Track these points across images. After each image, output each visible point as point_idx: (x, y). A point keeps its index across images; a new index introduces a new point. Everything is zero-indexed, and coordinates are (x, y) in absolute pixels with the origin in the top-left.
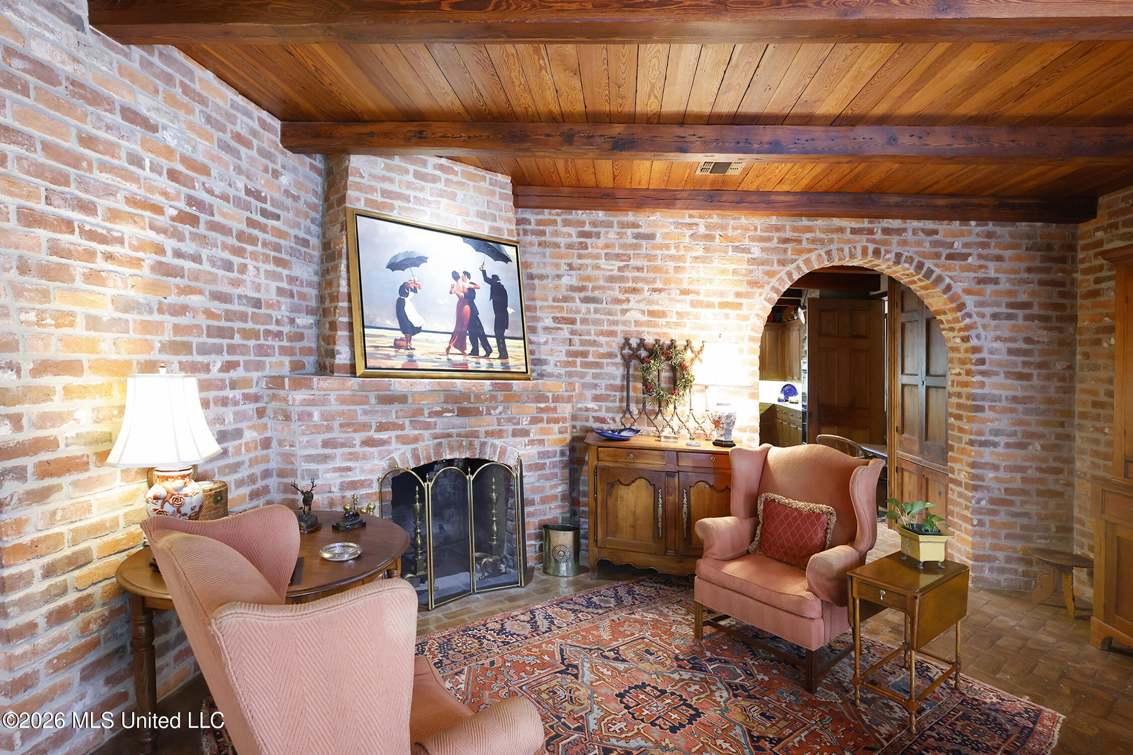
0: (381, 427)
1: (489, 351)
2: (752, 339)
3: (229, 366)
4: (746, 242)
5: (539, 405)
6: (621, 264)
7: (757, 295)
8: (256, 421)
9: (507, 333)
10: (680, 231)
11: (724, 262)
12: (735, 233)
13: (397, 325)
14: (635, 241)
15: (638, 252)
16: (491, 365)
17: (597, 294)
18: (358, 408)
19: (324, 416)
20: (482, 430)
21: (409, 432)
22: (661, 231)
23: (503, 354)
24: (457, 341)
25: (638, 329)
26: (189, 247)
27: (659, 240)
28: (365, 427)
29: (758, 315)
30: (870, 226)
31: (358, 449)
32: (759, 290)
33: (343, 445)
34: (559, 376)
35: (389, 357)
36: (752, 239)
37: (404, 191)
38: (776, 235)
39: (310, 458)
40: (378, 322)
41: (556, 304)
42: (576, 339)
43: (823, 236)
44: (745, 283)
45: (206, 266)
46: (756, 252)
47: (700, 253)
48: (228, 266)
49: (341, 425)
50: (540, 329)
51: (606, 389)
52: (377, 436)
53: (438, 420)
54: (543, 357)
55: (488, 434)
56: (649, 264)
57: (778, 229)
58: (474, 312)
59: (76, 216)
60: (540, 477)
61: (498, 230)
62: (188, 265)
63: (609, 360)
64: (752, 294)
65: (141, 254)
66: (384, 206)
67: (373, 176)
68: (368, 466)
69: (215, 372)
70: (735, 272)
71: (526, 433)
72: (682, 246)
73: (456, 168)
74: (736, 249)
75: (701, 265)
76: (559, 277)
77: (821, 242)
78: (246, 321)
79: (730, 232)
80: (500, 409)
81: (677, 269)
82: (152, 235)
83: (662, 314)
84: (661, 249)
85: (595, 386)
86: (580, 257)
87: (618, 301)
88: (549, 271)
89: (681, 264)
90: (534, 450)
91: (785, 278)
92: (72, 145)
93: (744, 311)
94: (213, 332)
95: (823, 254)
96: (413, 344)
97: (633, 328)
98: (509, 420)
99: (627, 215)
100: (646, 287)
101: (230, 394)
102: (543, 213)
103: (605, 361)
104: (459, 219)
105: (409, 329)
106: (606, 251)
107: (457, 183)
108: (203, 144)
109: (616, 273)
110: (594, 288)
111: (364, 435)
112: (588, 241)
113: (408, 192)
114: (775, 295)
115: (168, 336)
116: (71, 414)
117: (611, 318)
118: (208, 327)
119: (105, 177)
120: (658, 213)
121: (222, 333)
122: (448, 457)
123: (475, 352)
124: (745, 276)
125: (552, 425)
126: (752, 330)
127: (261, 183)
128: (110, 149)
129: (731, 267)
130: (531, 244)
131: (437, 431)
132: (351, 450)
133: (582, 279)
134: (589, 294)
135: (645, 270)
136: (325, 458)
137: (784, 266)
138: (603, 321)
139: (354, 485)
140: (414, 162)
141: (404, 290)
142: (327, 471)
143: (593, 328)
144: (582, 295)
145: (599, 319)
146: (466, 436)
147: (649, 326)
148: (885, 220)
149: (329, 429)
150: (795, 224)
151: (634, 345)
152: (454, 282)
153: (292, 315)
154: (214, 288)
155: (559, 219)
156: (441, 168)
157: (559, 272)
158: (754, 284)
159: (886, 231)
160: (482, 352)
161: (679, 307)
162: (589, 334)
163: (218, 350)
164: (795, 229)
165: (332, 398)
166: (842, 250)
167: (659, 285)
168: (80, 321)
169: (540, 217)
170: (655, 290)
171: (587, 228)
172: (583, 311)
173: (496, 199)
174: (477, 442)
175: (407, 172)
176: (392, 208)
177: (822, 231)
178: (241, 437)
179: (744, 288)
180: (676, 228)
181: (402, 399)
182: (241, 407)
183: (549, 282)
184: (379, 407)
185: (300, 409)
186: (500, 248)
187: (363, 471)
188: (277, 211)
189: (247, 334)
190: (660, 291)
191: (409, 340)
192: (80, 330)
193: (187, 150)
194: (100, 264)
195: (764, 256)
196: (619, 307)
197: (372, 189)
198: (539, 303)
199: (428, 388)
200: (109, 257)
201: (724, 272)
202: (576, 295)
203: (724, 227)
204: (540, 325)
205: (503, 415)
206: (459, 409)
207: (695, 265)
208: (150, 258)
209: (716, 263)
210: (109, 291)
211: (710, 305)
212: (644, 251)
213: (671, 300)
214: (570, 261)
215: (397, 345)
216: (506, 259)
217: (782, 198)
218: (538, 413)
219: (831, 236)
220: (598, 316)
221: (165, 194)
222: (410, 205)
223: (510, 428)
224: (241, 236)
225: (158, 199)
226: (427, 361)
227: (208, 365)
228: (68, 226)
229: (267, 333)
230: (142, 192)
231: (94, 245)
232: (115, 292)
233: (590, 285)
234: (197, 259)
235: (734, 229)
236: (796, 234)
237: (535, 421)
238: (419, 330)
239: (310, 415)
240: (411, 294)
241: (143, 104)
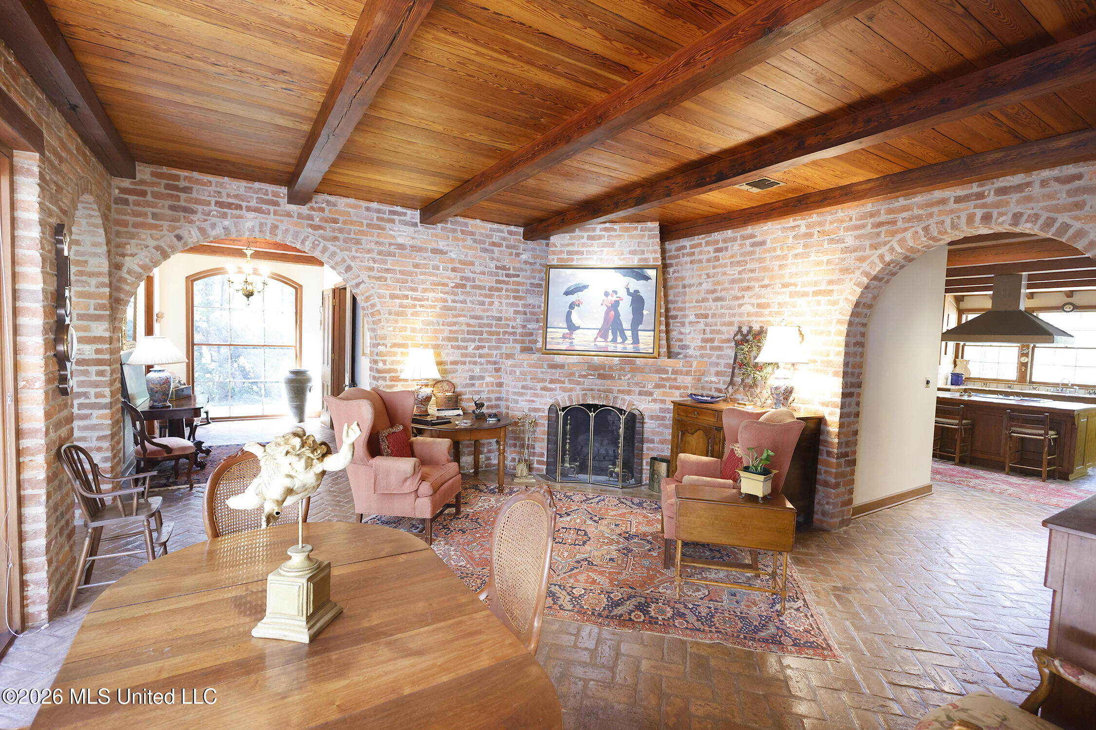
0: (552, 381)
1: (624, 338)
2: (840, 322)
3: (478, 348)
4: (841, 233)
5: (661, 376)
6: (741, 269)
7: (848, 280)
8: (494, 373)
9: (640, 327)
10: (785, 234)
11: (820, 254)
12: (832, 227)
13: (565, 326)
14: (751, 249)
15: (753, 257)
16: (625, 348)
17: (723, 294)
18: (539, 370)
19: (522, 373)
20: (616, 389)
21: (567, 385)
22: (771, 237)
23: (636, 340)
24: (603, 333)
25: (749, 319)
26: (461, 297)
27: (769, 244)
28: (543, 380)
29: (846, 299)
30: (980, 190)
31: (539, 391)
32: (850, 276)
33: (531, 389)
34: (696, 357)
35: (559, 344)
36: (847, 229)
37: (581, 249)
38: (870, 221)
39: (515, 393)
40: (555, 325)
41: (697, 304)
42: (708, 329)
43: (920, 212)
44: (837, 271)
45: (469, 305)
46: (850, 241)
47: (800, 250)
48: (482, 303)
49: (531, 379)
50: (687, 324)
51: (724, 367)
52: (549, 386)
53: (586, 380)
54: (688, 343)
55: (619, 391)
56: (760, 265)
57: (872, 215)
58: (617, 314)
59: (410, 293)
60: (660, 426)
61: (646, 259)
62: (459, 305)
63: (728, 345)
64: (843, 280)
65: (436, 303)
66: (568, 260)
67: (562, 245)
68: (543, 401)
69: (470, 350)
70: (828, 262)
71: (650, 394)
72: (785, 247)
73: (615, 227)
74: (831, 241)
75: (800, 260)
76: (700, 284)
77: (919, 218)
78: (491, 328)
79: (827, 227)
80: (629, 376)
81: (780, 266)
82: (442, 295)
83: (767, 305)
84: (769, 252)
85: (717, 364)
86: (714, 267)
87: (737, 298)
88: (695, 281)
89: (784, 262)
90: (657, 406)
91: (877, 261)
92: (411, 269)
93: (835, 297)
94: (468, 332)
95: (920, 230)
96: (574, 336)
97: (746, 319)
98: (637, 384)
99: (747, 230)
100: (757, 285)
101: (479, 360)
102: (694, 240)
103: (725, 345)
104: (616, 258)
105: (572, 327)
106: (731, 260)
107: (616, 236)
108: (471, 253)
109: (737, 276)
110: (722, 290)
111: (542, 385)
112: (720, 254)
113: (582, 249)
114: (865, 279)
115: (446, 334)
116: (403, 361)
117: (731, 311)
118: (468, 331)
119: (422, 277)
120: (770, 223)
121: (475, 333)
122: (591, 403)
123: (614, 340)
124: (838, 264)
125: (673, 391)
126: (840, 313)
127: (506, 262)
128: (425, 266)
129: (825, 258)
130: (686, 263)
131: (585, 386)
132: (535, 392)
133: (715, 284)
134: (718, 294)
135: (757, 271)
136: (522, 394)
137: (876, 249)
138: (726, 314)
139: (535, 410)
140: (588, 230)
141: (572, 306)
142: (522, 401)
143: (719, 320)
144: (714, 296)
145: (723, 314)
146: (604, 391)
147: (757, 316)
148: (1001, 179)
149: (525, 380)
150: (891, 206)
151: (745, 332)
152: (605, 298)
153: (525, 324)
154: (473, 314)
155: (703, 242)
156: (606, 229)
157: (701, 281)
158: (845, 271)
159: (1002, 191)
160: (619, 339)
161: (781, 299)
162: (716, 325)
163: (474, 340)
164: (890, 211)
165: (525, 364)
166: (943, 222)
167: (766, 282)
168: (409, 330)
169: (693, 242)
170: (763, 287)
171: (721, 245)
172: (714, 308)
173: (646, 240)
174: (611, 396)
175: (583, 237)
176: (572, 260)
177: (920, 207)
178: (484, 380)
179: (836, 276)
180: (782, 232)
181: (562, 366)
182: (485, 366)
183: (694, 289)
184: (550, 370)
185: (511, 369)
186: (642, 272)
187: (541, 403)
188: (518, 273)
189: (490, 333)
190: (766, 286)
191: (571, 334)
192: (408, 333)
193: (463, 257)
194: (418, 309)
195: (858, 243)
196: (737, 303)
197: (562, 252)
198: (687, 305)
199: (576, 361)
200: (422, 306)
201: (819, 263)
202: (710, 296)
203: (821, 224)
204: (687, 320)
205: (631, 381)
206: (599, 375)
207: (796, 261)
208: (440, 304)
209: (813, 257)
210: (421, 319)
211: (805, 294)
212: (757, 256)
213: (776, 293)
214: (708, 272)
215: (564, 337)
216: (647, 278)
217: (864, 187)
218: (660, 381)
219: (930, 210)
220: (723, 311)
221: (449, 278)
222: (584, 256)
223: (637, 389)
224: (491, 289)
225: (445, 280)
226: (581, 345)
227: (467, 346)
228: (407, 297)
229: (505, 333)
230: (439, 279)
231: (416, 302)
232: (423, 318)
233: (719, 288)
234: (464, 302)
235: (831, 223)
236: (892, 216)
237: (657, 386)
238: (578, 328)
239: (515, 372)
240: (576, 308)
241: (442, 245)
